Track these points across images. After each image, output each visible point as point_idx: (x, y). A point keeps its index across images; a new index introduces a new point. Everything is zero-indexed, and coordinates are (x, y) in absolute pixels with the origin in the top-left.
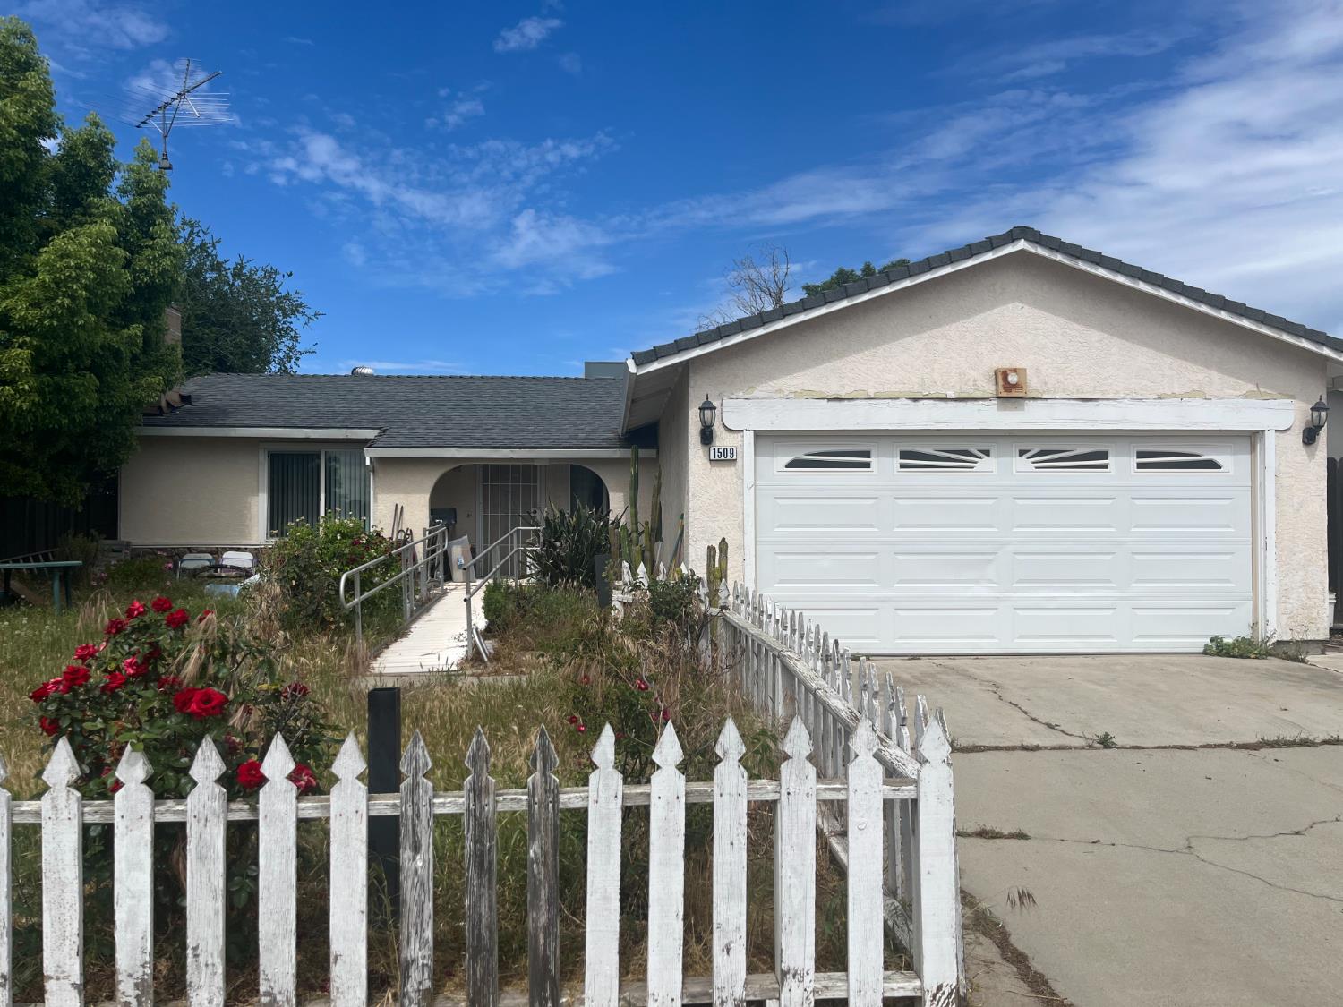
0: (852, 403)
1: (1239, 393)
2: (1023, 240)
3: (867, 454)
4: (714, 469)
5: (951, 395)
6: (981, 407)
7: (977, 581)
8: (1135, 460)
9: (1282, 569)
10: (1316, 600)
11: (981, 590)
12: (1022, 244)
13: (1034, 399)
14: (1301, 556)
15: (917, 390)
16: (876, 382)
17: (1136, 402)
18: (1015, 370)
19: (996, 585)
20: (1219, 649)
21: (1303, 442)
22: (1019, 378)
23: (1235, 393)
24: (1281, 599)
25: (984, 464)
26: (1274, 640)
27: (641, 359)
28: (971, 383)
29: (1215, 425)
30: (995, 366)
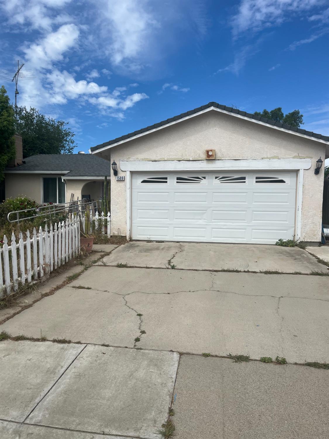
0: (159, 162)
1: (291, 157)
2: (212, 107)
3: (166, 179)
4: (118, 183)
5: (191, 159)
6: (201, 163)
7: (200, 219)
8: (255, 180)
9: (304, 217)
10: (317, 228)
11: (201, 222)
12: (212, 108)
13: (219, 160)
14: (312, 213)
15: (180, 157)
16: (167, 155)
17: (254, 161)
18: (211, 151)
19: (206, 220)
20: (281, 243)
21: (315, 173)
22: (212, 153)
23: (290, 157)
24: (303, 227)
25: (203, 181)
26: (299, 241)
27: (93, 149)
28: (198, 155)
29: (282, 168)
30: (206, 149)
